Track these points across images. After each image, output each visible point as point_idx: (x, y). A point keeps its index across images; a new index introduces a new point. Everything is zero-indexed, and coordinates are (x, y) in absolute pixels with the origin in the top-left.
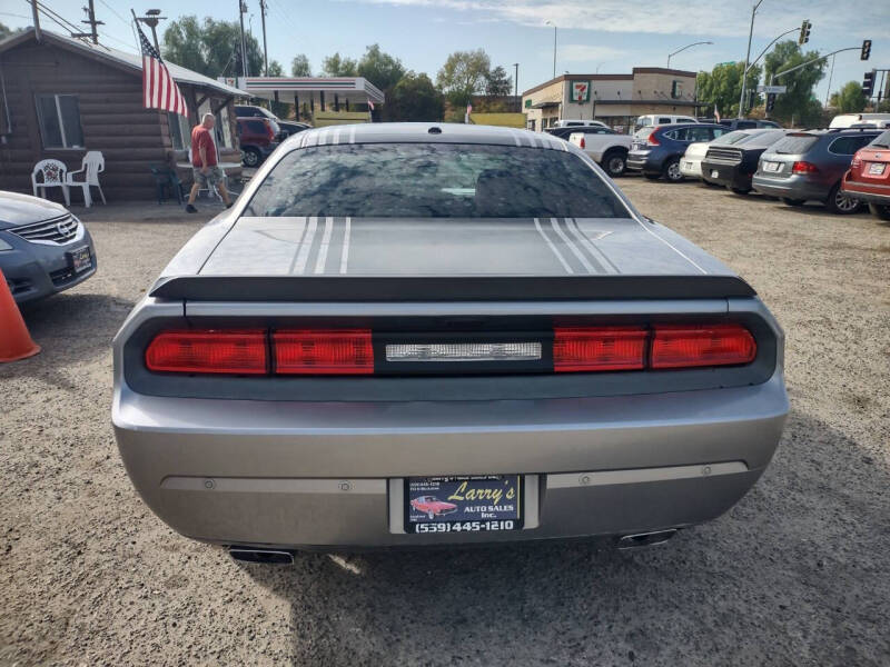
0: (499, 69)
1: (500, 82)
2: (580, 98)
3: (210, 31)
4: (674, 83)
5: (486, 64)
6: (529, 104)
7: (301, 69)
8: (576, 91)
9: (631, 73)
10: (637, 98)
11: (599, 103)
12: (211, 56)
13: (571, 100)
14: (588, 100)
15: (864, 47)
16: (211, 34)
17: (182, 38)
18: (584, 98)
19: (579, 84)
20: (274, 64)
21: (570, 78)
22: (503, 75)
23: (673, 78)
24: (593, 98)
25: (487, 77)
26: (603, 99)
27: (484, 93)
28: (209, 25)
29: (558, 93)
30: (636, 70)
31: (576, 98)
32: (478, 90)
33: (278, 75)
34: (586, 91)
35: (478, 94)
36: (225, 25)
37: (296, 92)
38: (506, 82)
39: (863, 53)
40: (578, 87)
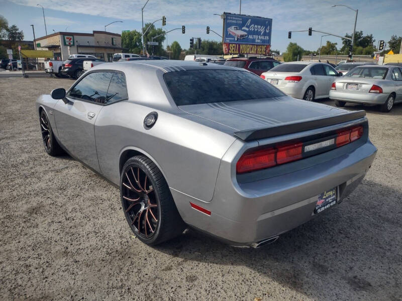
0: (14, 26)
1: (16, 33)
2: (70, 43)
4: (112, 38)
5: (5, 23)
6: (39, 45)
8: (67, 40)
9: (92, 33)
10: (97, 45)
11: (79, 46)
13: (65, 44)
14: (74, 45)
15: (183, 28)
18: (72, 44)
19: (69, 37)
21: (63, 34)
22: (17, 30)
23: (111, 36)
24: (76, 44)
25: (7, 30)
26: (81, 45)
27: (7, 39)
29: (57, 41)
30: (94, 32)
31: (67, 43)
32: (4, 37)
34: (72, 40)
35: (4, 39)
38: (19, 33)
39: (183, 31)
40: (67, 38)
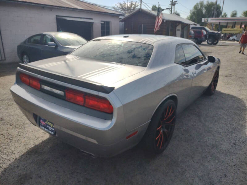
3: (207, 5)
7: (234, 15)
12: (206, 12)
16: (208, 6)
17: (198, 7)
20: (225, 14)
28: (207, 3)
33: (225, 17)
36: (212, 3)
37: (227, 22)
